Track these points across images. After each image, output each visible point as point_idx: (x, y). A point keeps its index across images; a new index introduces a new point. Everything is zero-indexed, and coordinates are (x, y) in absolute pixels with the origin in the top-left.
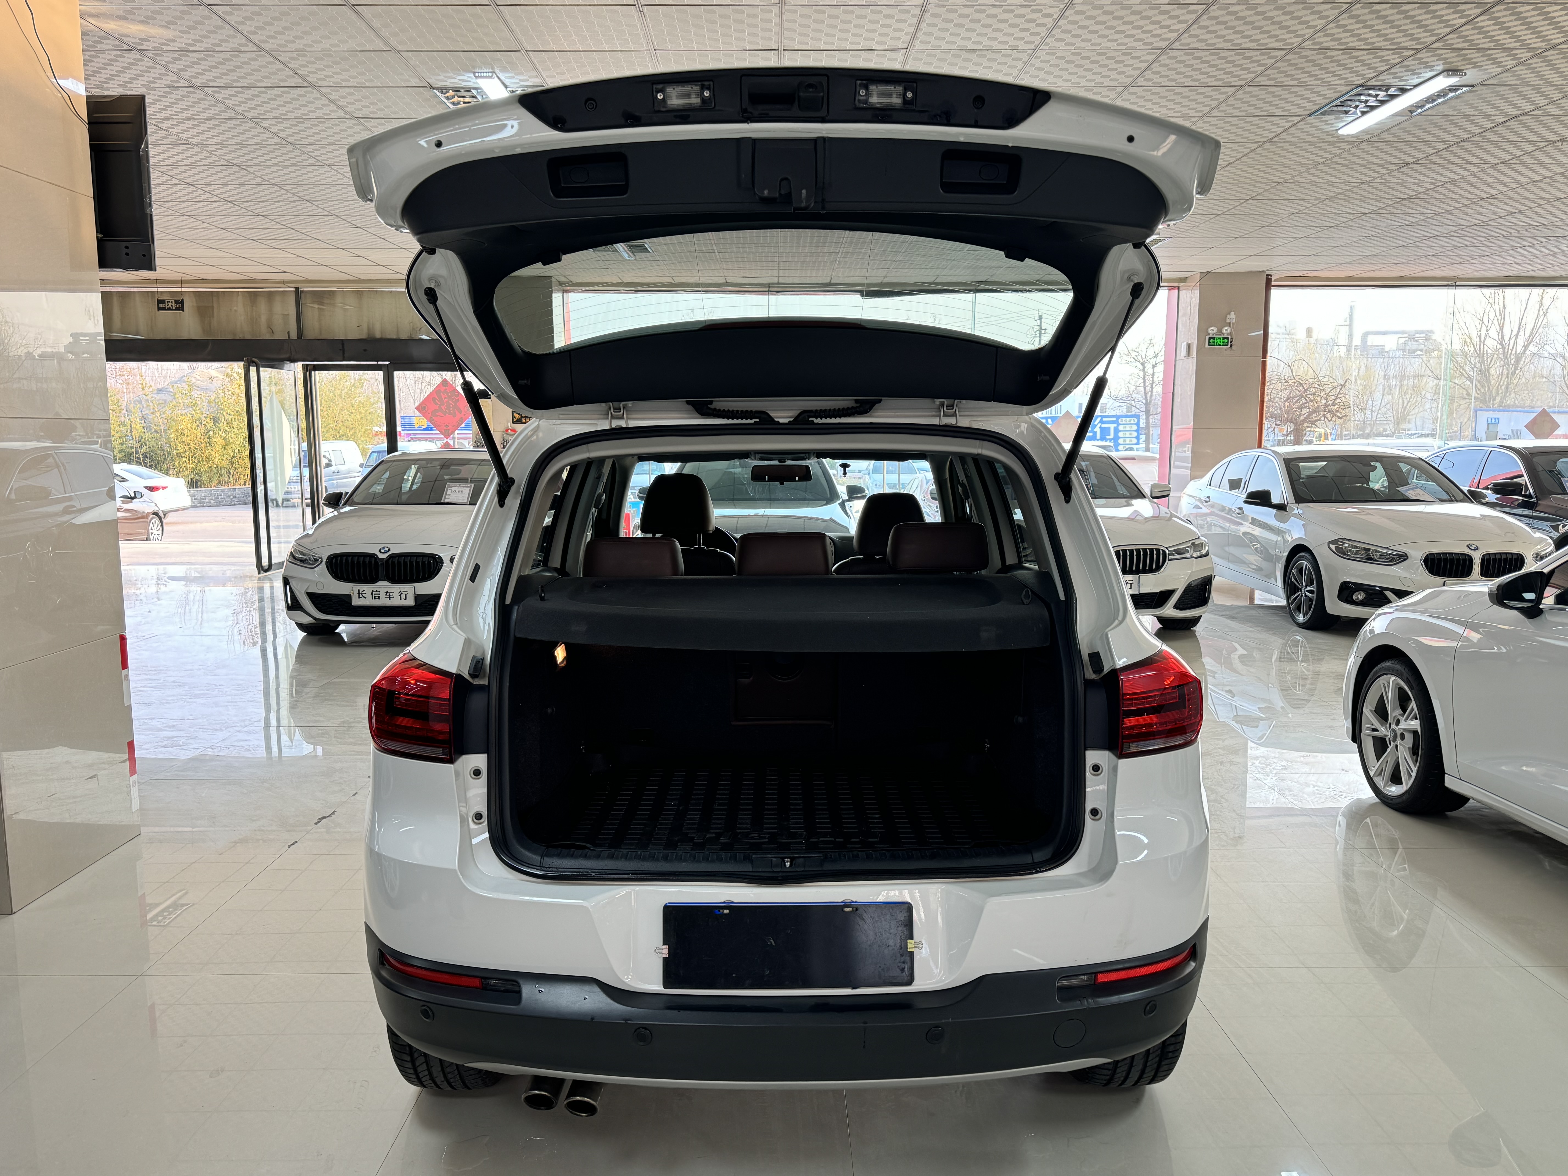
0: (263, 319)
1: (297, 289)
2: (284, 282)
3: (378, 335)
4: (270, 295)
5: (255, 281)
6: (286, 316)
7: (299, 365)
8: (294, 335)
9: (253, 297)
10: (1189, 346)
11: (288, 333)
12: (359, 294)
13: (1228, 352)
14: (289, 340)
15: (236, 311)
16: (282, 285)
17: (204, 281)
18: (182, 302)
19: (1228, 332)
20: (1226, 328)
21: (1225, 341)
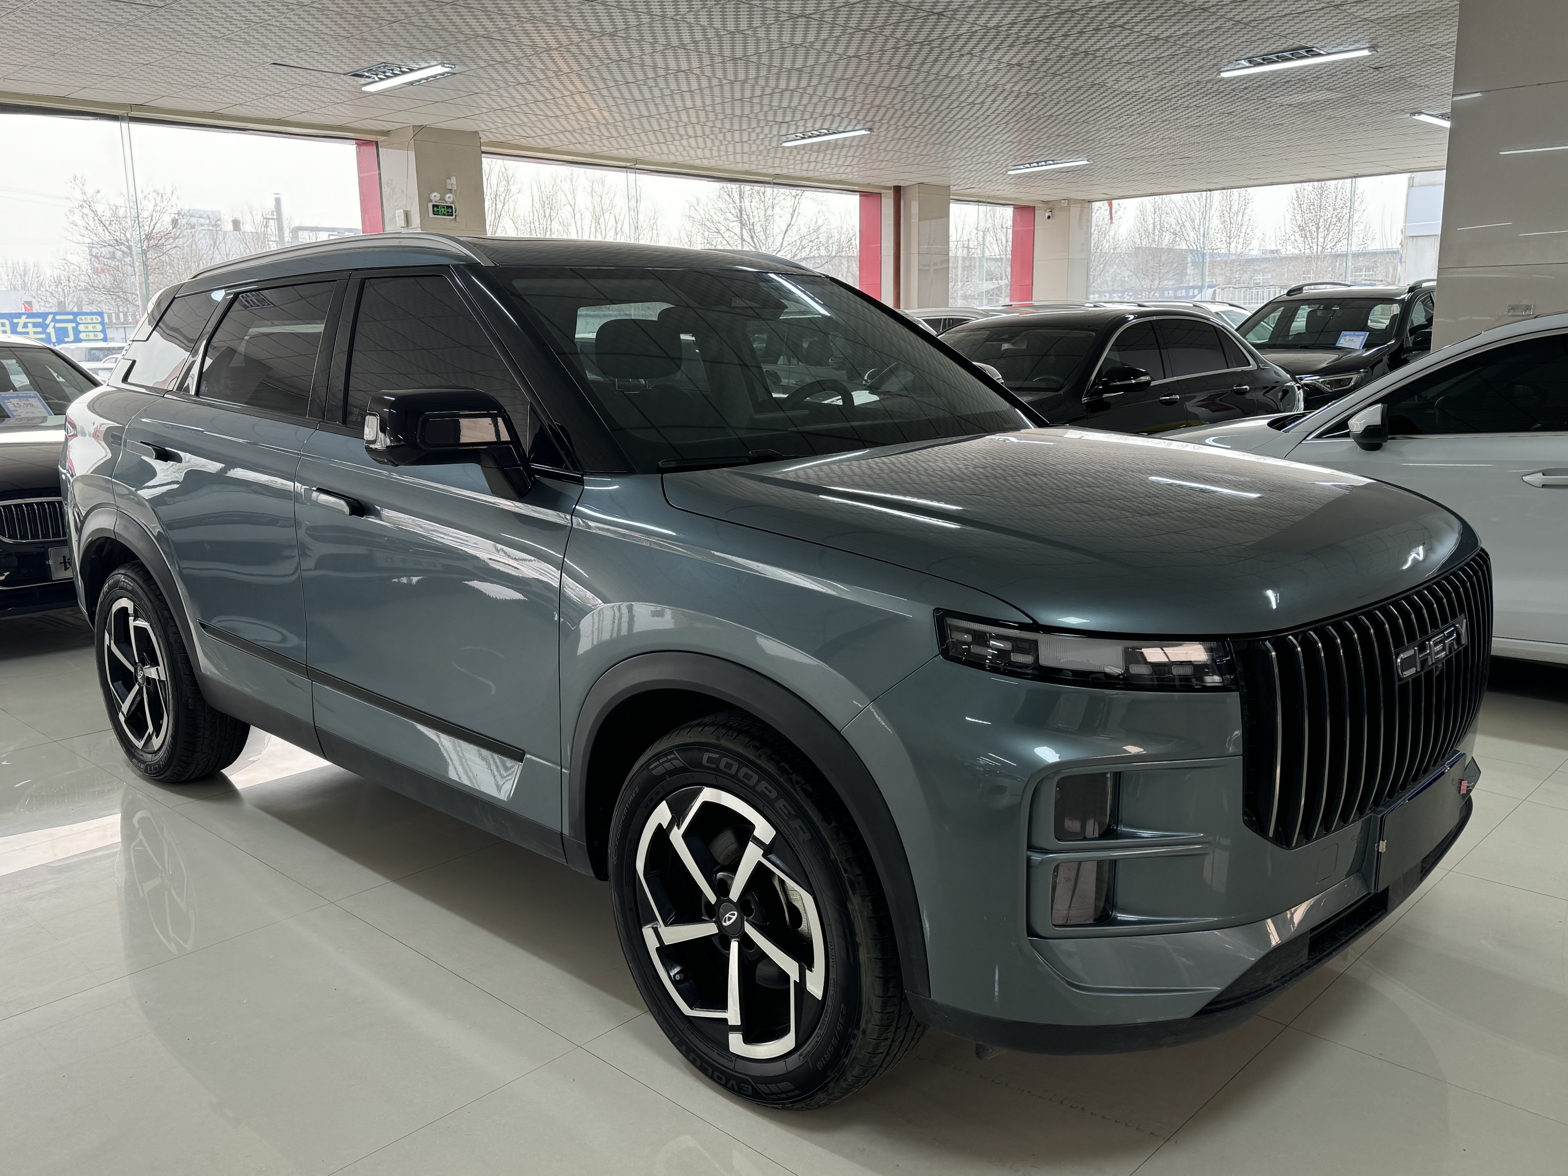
10: (407, 215)
19: (451, 200)
20: (449, 195)
21: (449, 211)
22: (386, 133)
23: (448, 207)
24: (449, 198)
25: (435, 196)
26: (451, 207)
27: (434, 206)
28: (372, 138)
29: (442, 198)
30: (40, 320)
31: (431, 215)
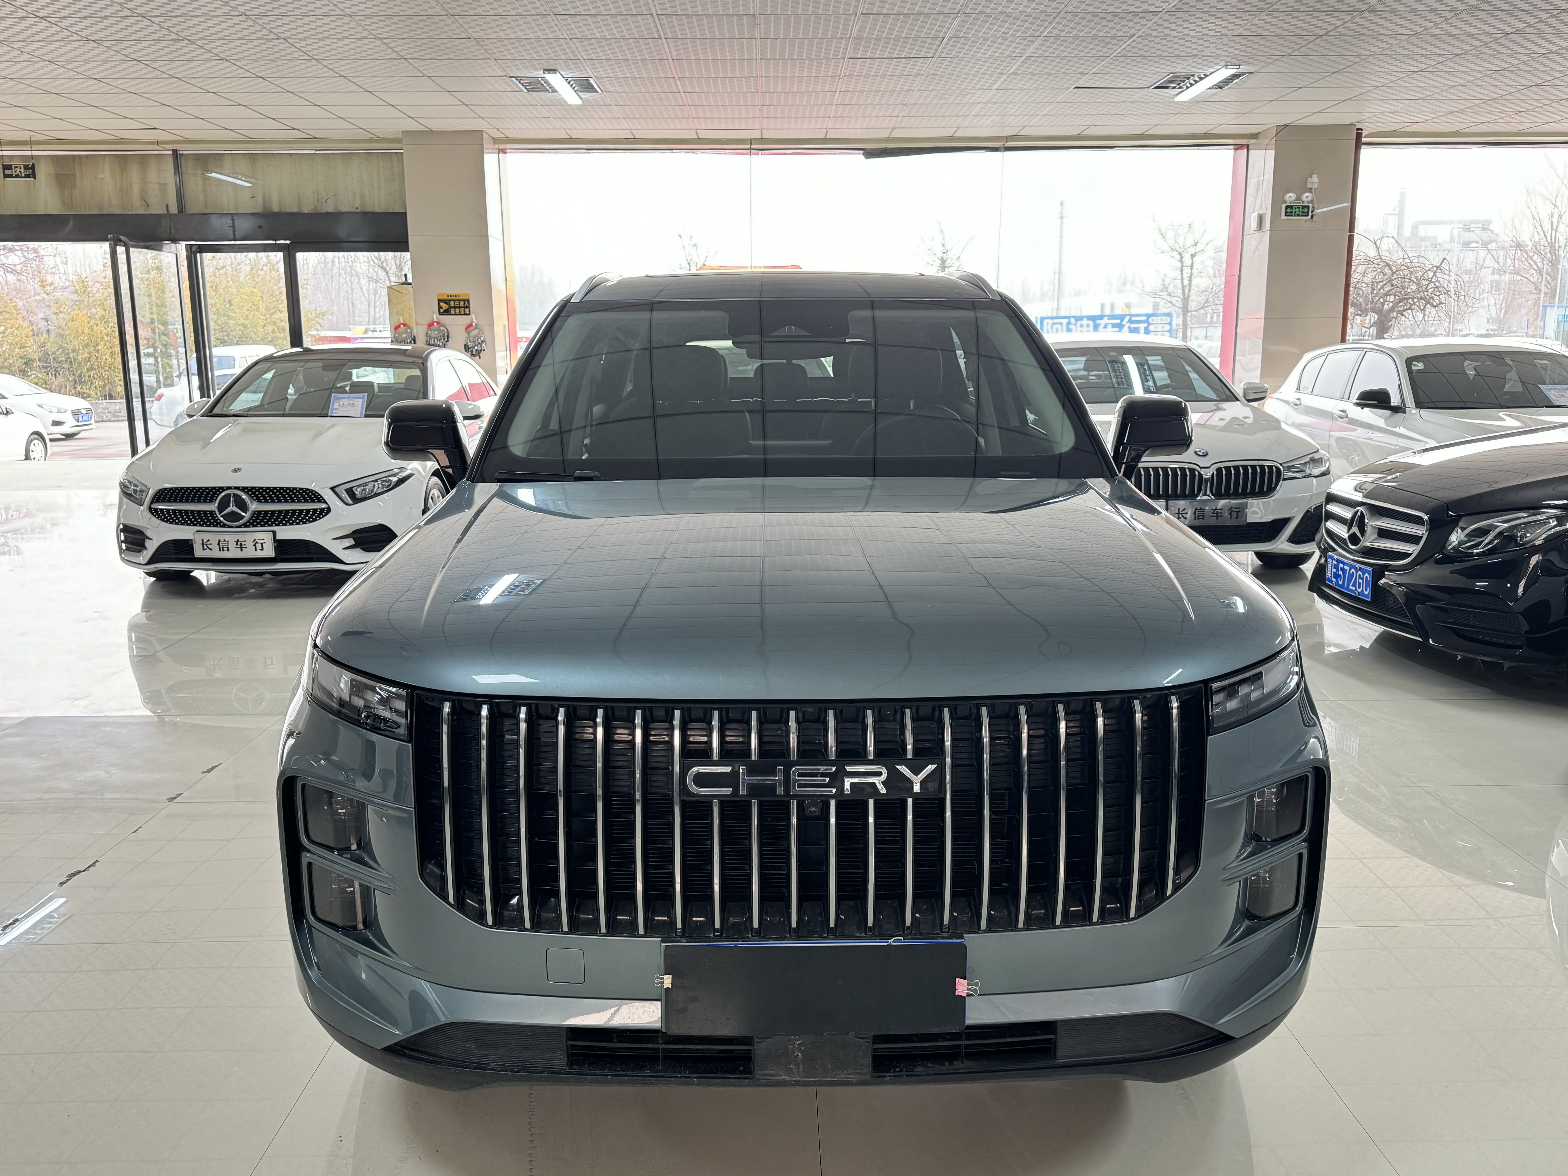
0: (136, 188)
1: (175, 152)
2: (158, 143)
3: (276, 209)
4: (143, 160)
5: (121, 141)
6: (163, 186)
7: (182, 246)
8: (174, 209)
9: (123, 161)
10: (1261, 218)
11: (167, 206)
12: (252, 157)
13: (1309, 225)
14: (169, 215)
15: (102, 179)
16: (155, 147)
17: (60, 141)
18: (33, 168)
19: (1309, 199)
20: (1307, 194)
21: (1305, 211)
22: (1255, 136)
23: (1304, 207)
24: (1307, 197)
25: (1290, 197)
26: (1308, 207)
27: (1287, 207)
28: (1244, 142)
29: (1299, 199)
30: (1118, 321)
31: (1283, 217)
